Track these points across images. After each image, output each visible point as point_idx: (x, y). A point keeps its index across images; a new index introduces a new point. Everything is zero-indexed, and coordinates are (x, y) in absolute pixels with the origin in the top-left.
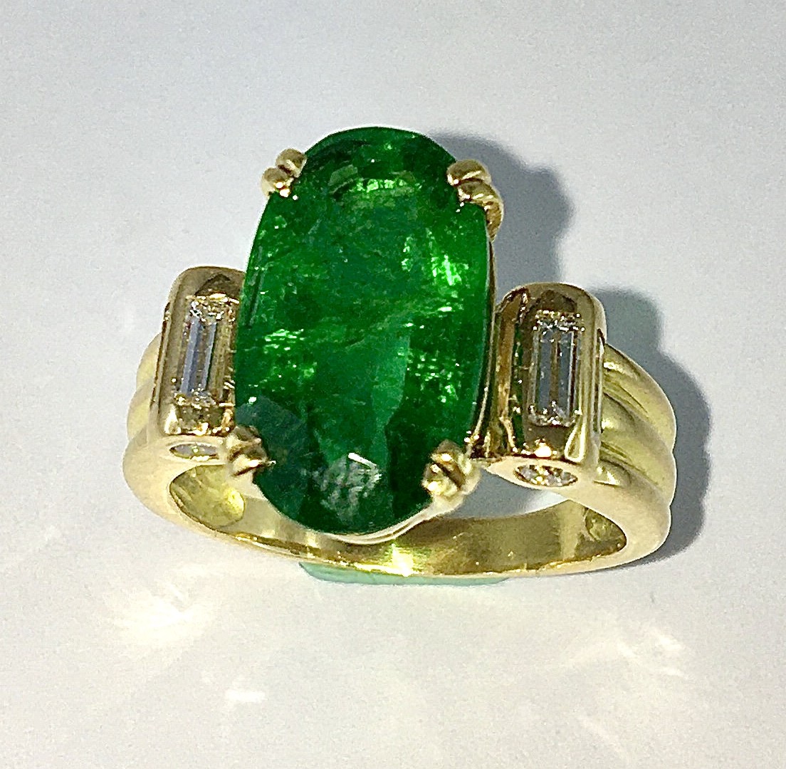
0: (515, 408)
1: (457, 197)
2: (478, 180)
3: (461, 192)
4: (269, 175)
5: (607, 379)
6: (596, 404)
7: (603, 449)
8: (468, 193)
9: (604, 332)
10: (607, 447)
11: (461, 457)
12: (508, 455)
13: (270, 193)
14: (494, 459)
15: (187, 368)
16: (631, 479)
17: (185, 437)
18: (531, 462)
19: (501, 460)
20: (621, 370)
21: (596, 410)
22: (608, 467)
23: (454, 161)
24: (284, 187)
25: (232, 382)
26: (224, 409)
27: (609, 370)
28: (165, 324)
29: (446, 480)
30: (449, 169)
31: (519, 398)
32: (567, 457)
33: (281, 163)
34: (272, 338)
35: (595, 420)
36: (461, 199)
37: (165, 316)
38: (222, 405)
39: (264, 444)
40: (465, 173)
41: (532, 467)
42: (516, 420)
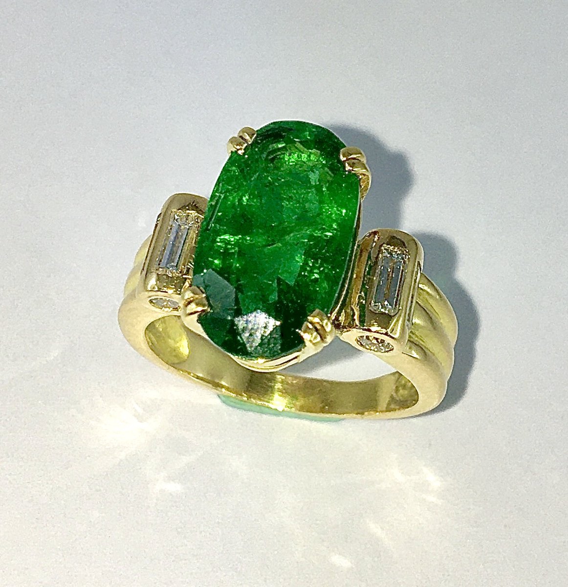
0: (362, 300)
1: (344, 167)
2: (358, 160)
3: (347, 165)
4: (233, 140)
5: (419, 294)
6: (411, 307)
7: (411, 335)
8: (351, 167)
9: (422, 264)
10: (413, 334)
11: (325, 321)
12: (354, 328)
13: (232, 152)
14: (345, 330)
15: (167, 252)
16: (426, 355)
17: (159, 293)
18: (368, 334)
19: (350, 331)
20: (429, 290)
21: (410, 310)
22: (413, 346)
23: (345, 146)
24: (241, 149)
25: (193, 263)
26: (186, 279)
27: (422, 289)
28: (156, 225)
29: (315, 333)
30: (341, 151)
31: (366, 295)
32: (389, 333)
33: (241, 134)
34: (220, 239)
35: (409, 315)
36: (347, 169)
37: (158, 221)
38: (184, 276)
39: (207, 298)
40: (351, 155)
41: (368, 337)
42: (362, 308)
